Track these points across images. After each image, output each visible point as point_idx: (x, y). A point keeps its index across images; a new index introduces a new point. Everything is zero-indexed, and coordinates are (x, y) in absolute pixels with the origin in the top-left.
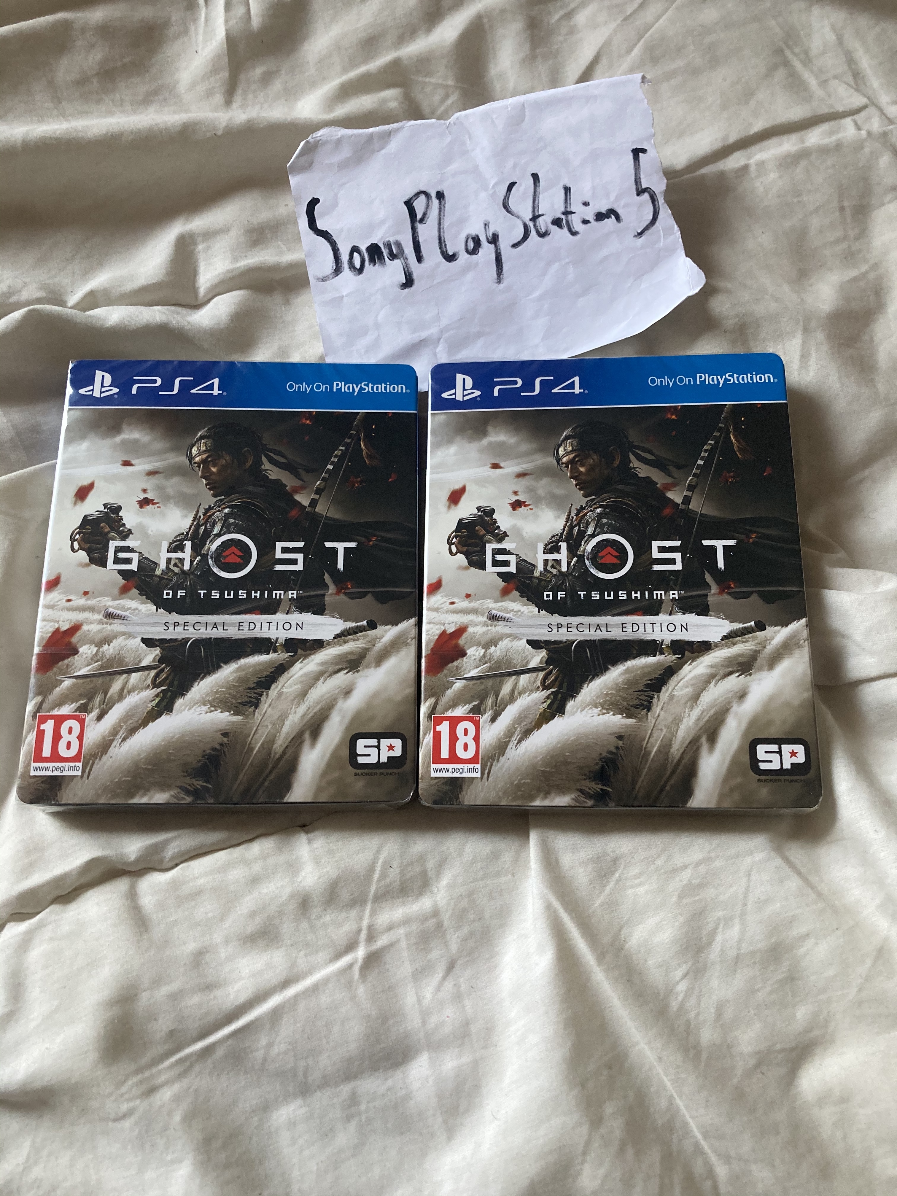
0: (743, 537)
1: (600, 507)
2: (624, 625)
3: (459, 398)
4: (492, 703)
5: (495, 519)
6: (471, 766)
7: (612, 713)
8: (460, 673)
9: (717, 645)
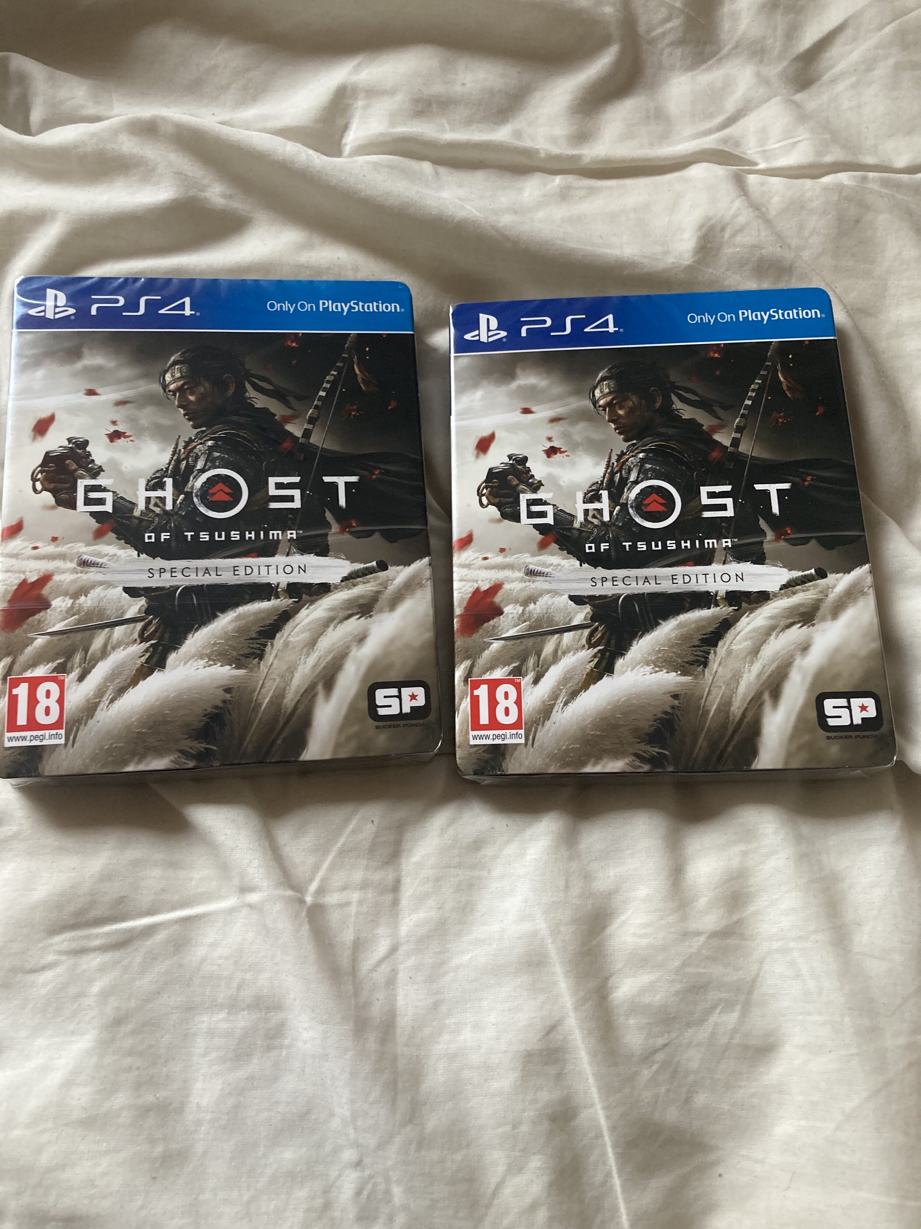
0: (797, 480)
2: (674, 577)
3: (484, 339)
5: (529, 468)
6: (514, 732)
7: (665, 671)
8: (498, 632)
9: (775, 595)
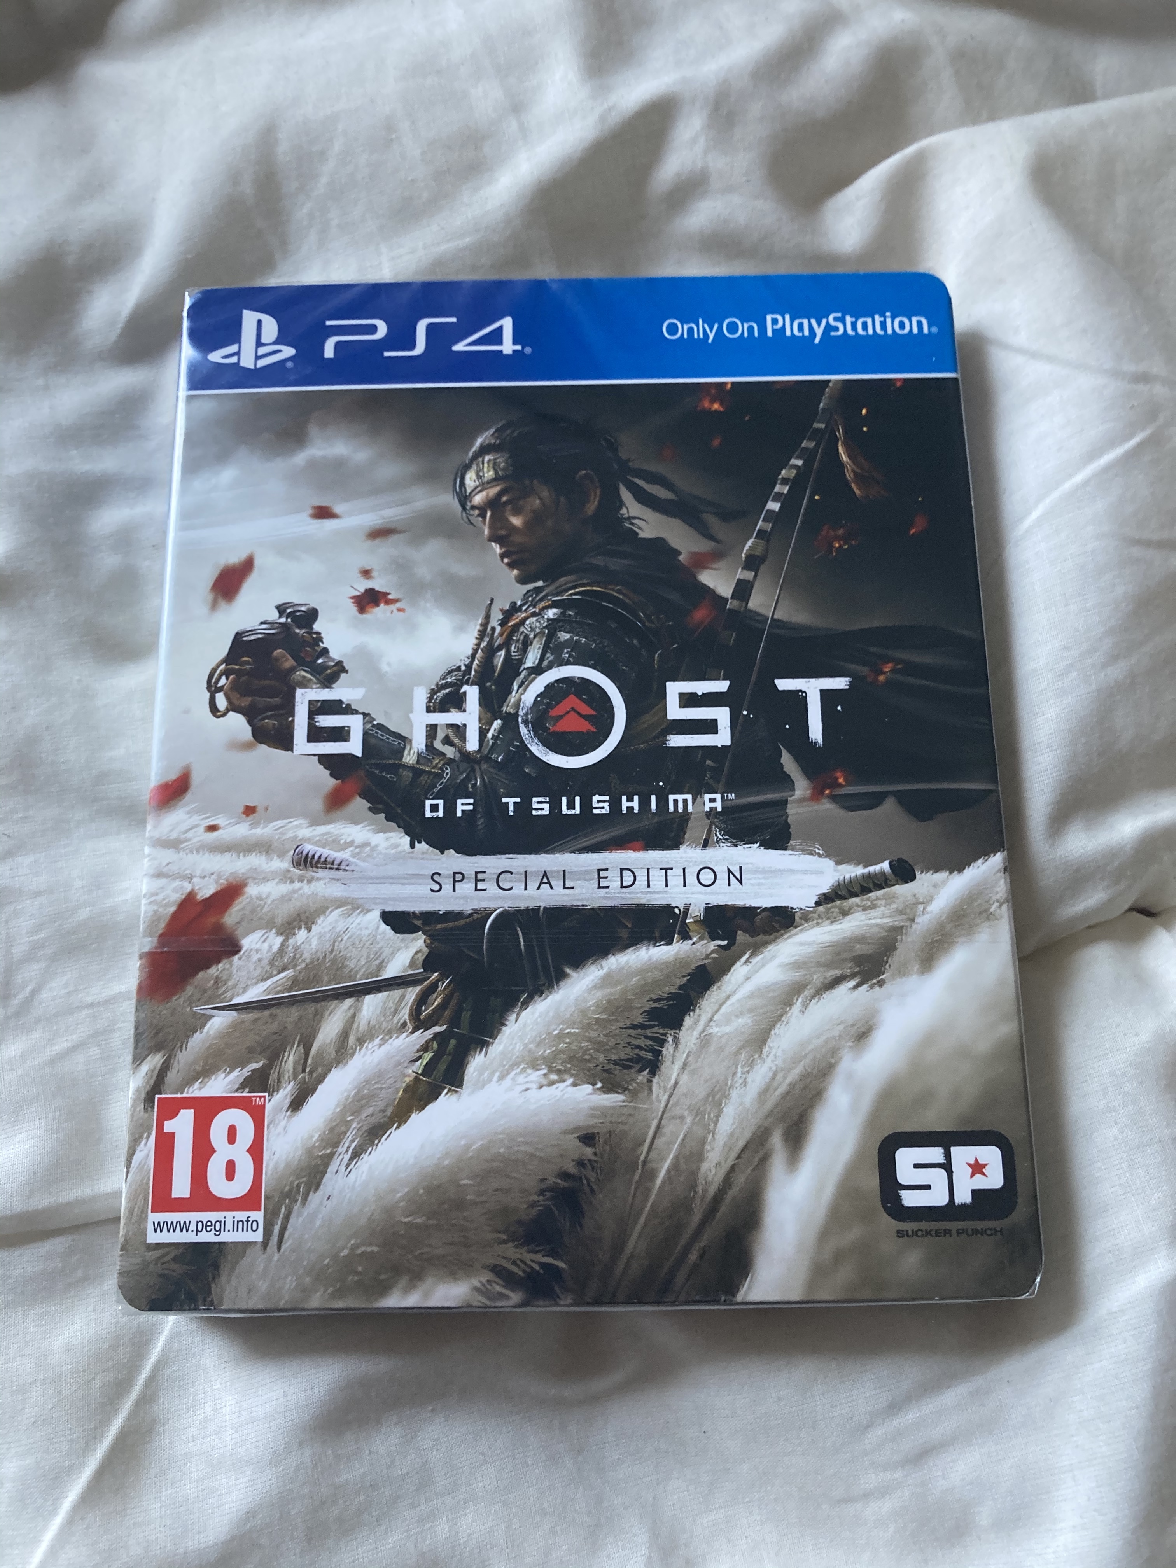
0: (864, 670)
1: (554, 605)
2: (602, 874)
3: (247, 361)
4: (296, 1063)
5: (318, 633)
6: (242, 1215)
7: (570, 1081)
8: (224, 993)
9: (806, 917)
